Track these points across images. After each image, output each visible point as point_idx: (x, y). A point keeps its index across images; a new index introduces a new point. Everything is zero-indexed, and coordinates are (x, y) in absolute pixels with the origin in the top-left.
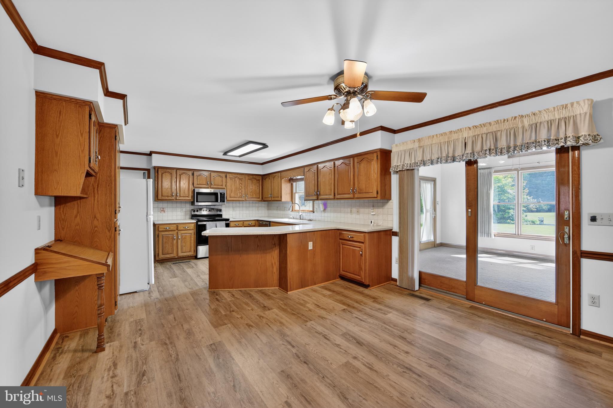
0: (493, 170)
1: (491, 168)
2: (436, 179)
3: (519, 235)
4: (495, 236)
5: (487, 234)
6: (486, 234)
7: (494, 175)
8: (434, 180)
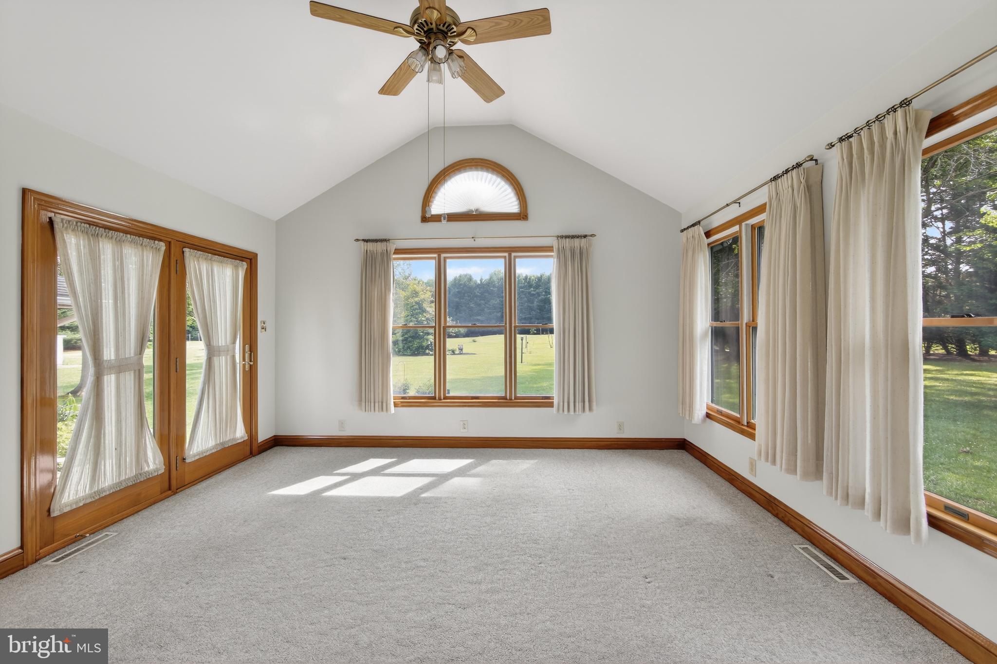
0: (392, 247)
1: (389, 240)
2: (256, 255)
3: (441, 400)
4: (396, 405)
5: (380, 404)
6: (377, 405)
7: (395, 259)
8: (251, 260)
